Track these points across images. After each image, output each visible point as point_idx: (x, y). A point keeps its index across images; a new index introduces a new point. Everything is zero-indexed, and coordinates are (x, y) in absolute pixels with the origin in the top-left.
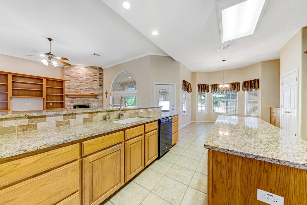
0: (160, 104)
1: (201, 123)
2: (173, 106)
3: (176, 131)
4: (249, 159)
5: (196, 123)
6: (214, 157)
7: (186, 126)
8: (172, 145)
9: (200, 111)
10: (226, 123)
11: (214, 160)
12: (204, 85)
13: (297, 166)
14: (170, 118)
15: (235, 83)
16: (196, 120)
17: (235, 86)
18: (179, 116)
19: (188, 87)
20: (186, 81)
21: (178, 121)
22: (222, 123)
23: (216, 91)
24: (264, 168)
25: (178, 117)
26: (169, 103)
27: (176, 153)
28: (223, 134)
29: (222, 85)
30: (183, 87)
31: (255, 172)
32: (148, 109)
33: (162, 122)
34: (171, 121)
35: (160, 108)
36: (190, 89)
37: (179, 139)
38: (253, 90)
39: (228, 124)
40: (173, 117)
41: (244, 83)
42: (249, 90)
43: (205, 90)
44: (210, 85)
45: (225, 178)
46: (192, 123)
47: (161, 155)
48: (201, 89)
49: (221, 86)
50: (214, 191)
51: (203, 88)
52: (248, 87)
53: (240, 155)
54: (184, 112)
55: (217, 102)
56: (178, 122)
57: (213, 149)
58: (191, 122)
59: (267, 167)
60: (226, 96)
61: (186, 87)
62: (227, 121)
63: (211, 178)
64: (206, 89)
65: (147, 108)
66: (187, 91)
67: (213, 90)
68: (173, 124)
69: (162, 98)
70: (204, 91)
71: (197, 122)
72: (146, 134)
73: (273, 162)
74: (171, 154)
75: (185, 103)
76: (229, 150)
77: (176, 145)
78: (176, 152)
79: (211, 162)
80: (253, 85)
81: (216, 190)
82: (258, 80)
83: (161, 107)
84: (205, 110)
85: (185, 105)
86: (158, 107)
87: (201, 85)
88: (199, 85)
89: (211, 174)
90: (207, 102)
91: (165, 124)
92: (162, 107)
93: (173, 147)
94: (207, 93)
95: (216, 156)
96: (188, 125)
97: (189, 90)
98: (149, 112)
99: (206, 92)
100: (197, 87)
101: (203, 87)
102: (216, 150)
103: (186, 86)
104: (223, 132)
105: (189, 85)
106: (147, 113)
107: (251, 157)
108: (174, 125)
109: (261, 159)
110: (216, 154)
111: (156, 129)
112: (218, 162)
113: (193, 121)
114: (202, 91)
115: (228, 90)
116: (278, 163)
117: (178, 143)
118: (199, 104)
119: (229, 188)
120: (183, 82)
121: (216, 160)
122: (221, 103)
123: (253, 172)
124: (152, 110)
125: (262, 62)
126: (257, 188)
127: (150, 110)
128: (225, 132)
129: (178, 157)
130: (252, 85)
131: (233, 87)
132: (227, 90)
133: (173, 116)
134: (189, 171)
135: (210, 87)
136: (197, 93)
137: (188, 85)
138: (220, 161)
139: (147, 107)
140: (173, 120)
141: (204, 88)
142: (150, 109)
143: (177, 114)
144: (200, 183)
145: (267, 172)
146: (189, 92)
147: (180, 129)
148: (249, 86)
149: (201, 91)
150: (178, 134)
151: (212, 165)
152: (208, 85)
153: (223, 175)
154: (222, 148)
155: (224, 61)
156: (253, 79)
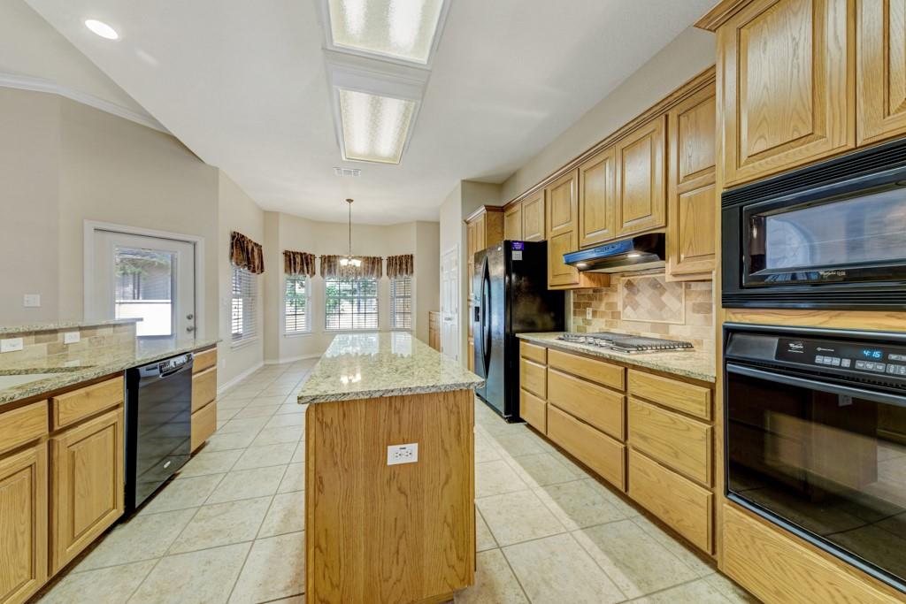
0: (124, 312)
1: (294, 363)
2: (189, 318)
3: (207, 402)
4: (375, 399)
5: (278, 364)
6: (319, 419)
7: (244, 380)
8: (192, 450)
9: (289, 328)
10: (357, 354)
11: (318, 424)
12: (301, 254)
13: (428, 391)
14: (182, 359)
15: (374, 258)
16: (277, 357)
17: (373, 263)
18: (219, 348)
19: (253, 256)
20: (243, 236)
21: (213, 366)
22: (348, 354)
23: (333, 272)
24: (395, 407)
25: (216, 351)
26: (170, 305)
27: (209, 472)
28: (350, 380)
29: (347, 260)
30: (232, 254)
31: (385, 420)
32: (59, 335)
33: (146, 378)
34: (185, 368)
35: (130, 327)
36: (257, 262)
37: (219, 425)
38: (405, 275)
39: (360, 354)
40: (194, 355)
41: (390, 260)
42: (398, 275)
43: (305, 268)
44: (318, 256)
45: (339, 453)
46: (266, 367)
47: (139, 500)
48: (295, 263)
49: (344, 262)
50: (319, 490)
51: (298, 262)
52: (396, 269)
53: (362, 397)
54: (237, 336)
55: (337, 303)
56: (216, 370)
57: (315, 401)
58: (261, 364)
59: (398, 404)
60: (356, 286)
61: (245, 254)
62: (358, 348)
63: (312, 467)
64: (307, 265)
65: (55, 331)
66: (246, 268)
67: (326, 270)
68: (194, 377)
69: (131, 286)
70: (302, 270)
71: (281, 362)
72: (59, 438)
73: (405, 393)
74: (187, 481)
75: (240, 307)
76: (344, 394)
77: (206, 449)
78: (207, 469)
79: (312, 432)
80: (404, 266)
81: (323, 487)
82: (412, 257)
83: (132, 323)
84: (307, 324)
85: (241, 313)
86: (114, 326)
87: (294, 253)
88: (286, 254)
89: (312, 458)
90: (310, 302)
91: (162, 380)
92: (138, 323)
93: (194, 458)
94: (311, 276)
95: (323, 415)
96: (251, 375)
97: (254, 263)
98: (65, 347)
99: (308, 276)
100: (282, 259)
101: (298, 260)
102: (322, 401)
103: (245, 252)
104: (349, 376)
105: (256, 250)
106: (49, 353)
107: (377, 395)
108: (199, 381)
109: (390, 394)
110: (322, 411)
111: (117, 407)
112: (327, 426)
113: (268, 362)
114: (298, 268)
115: (360, 274)
116: (409, 393)
117: (213, 441)
118: (289, 309)
119: (346, 470)
120: (233, 237)
121: (321, 423)
122: (345, 305)
123: (382, 421)
124: (82, 336)
125: (418, 222)
126: (387, 445)
127: (71, 338)
128: (355, 375)
129: (216, 481)
130: (402, 264)
131: (370, 266)
132: (357, 272)
133: (196, 351)
134: (256, 502)
135: (318, 263)
136: (283, 276)
137: (253, 249)
138: (329, 421)
139: (52, 326)
140: (194, 364)
141: (302, 264)
142: (67, 335)
143: (213, 342)
144: (289, 514)
145: (399, 412)
146: (254, 271)
147: (223, 393)
148: (398, 267)
149: (295, 271)
150: (214, 410)
151: (313, 438)
152: (312, 257)
153: (336, 449)
154: (334, 393)
155: (350, 201)
156: (404, 254)
